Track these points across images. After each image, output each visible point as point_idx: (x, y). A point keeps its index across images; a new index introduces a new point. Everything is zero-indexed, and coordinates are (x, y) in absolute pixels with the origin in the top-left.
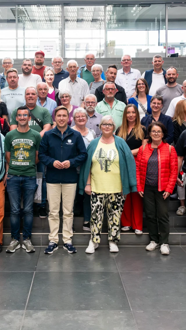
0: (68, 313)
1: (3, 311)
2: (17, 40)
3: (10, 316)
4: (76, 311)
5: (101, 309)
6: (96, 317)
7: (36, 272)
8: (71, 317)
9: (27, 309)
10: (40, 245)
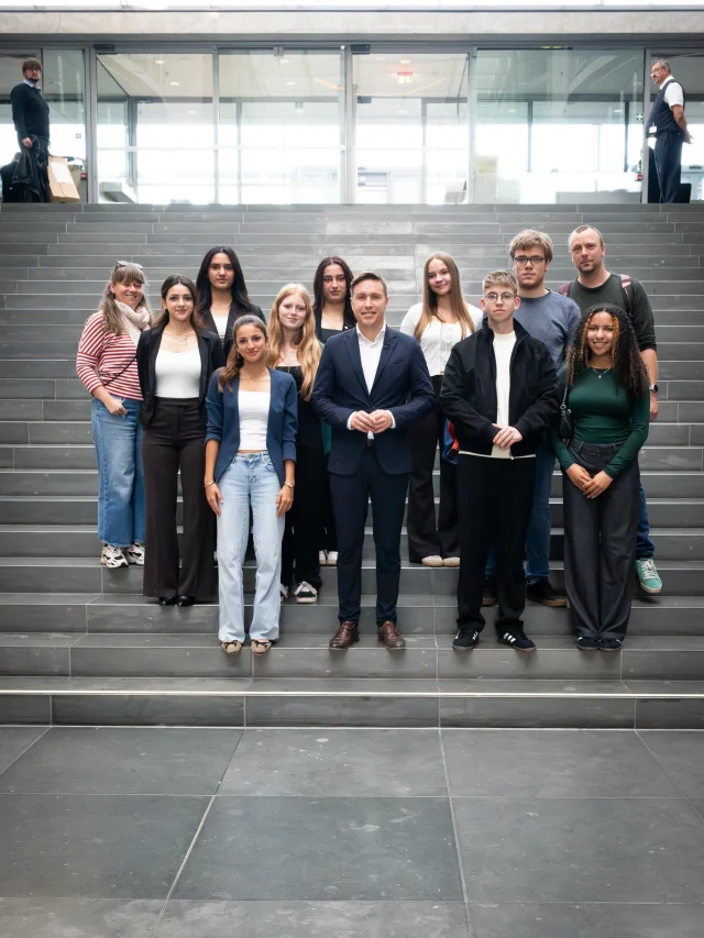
0: (286, 908)
1: (105, 900)
2: (216, 151)
3: (123, 916)
4: (310, 903)
5: (382, 898)
6: (364, 919)
7: (216, 798)
8: (292, 919)
9: (172, 897)
10: (242, 725)
